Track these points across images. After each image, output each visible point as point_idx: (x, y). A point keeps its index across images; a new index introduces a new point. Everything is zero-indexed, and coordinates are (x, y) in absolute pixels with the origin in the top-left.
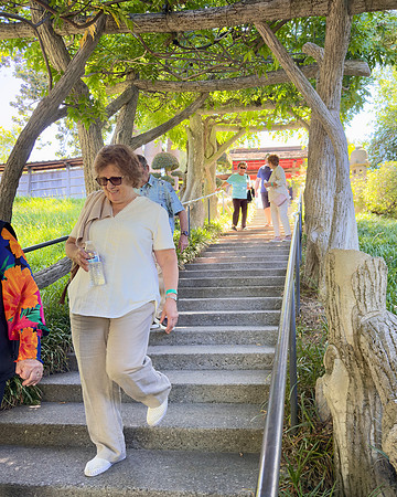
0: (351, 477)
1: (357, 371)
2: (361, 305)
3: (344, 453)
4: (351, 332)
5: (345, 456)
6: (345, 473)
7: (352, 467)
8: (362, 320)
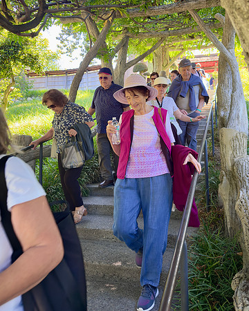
0: (231, 228)
1: (233, 182)
2: (235, 153)
3: (228, 218)
4: (230, 165)
5: (228, 219)
6: (229, 227)
7: (231, 223)
8: (235, 160)
